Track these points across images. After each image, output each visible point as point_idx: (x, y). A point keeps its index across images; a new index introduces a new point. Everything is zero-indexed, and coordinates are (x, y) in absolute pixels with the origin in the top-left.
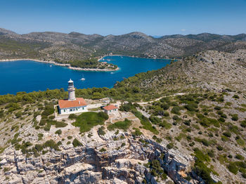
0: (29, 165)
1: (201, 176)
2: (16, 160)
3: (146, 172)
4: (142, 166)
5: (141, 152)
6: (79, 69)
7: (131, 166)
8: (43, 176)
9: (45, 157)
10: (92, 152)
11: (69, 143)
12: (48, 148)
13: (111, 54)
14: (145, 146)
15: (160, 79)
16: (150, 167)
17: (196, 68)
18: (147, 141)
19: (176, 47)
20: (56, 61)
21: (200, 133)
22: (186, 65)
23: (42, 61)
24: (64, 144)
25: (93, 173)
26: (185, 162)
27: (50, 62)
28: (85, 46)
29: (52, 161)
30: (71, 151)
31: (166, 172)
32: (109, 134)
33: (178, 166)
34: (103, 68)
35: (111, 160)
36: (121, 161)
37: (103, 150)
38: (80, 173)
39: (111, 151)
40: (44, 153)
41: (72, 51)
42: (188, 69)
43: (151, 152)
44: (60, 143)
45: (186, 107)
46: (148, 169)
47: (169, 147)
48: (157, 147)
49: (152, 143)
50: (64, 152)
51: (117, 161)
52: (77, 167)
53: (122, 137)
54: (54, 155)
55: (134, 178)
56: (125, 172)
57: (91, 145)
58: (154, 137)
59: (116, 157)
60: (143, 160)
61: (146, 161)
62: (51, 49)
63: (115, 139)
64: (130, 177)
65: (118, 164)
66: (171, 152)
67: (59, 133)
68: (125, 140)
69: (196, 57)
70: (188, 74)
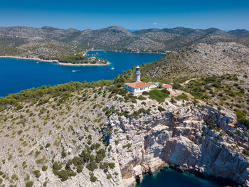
0: (132, 126)
2: (121, 122)
3: (203, 129)
4: (201, 124)
5: (200, 114)
6: (70, 64)
7: (193, 125)
9: (141, 119)
10: (170, 115)
11: (155, 109)
12: (142, 114)
13: (93, 49)
14: (202, 110)
15: (164, 69)
16: (207, 124)
17: (193, 58)
18: (203, 106)
19: (157, 41)
20: (41, 57)
21: (232, 101)
23: (25, 58)
24: (153, 109)
25: (168, 132)
26: (233, 117)
27: (34, 58)
29: (146, 123)
30: (158, 114)
31: (218, 126)
32: (179, 103)
33: (228, 120)
34: (94, 62)
35: (181, 121)
36: (187, 122)
37: (178, 113)
38: (159, 132)
39: (182, 114)
40: (141, 117)
42: (187, 60)
43: (206, 114)
44: (149, 110)
45: (213, 86)
46: (206, 126)
47: (219, 109)
48: (210, 109)
49: (207, 107)
50: (155, 115)
51: (184, 122)
52: (159, 128)
53: (187, 104)
54: (147, 118)
55: (195, 134)
56: (188, 130)
57: (171, 110)
58: (207, 104)
59: (184, 118)
60: (200, 120)
61: (203, 121)
63: (183, 105)
64: (191, 134)
65: (185, 124)
66: (222, 111)
67: (144, 103)
68: (189, 107)
69: (190, 49)
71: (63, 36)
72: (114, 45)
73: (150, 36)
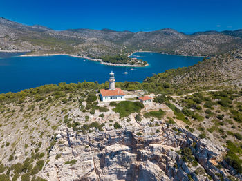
0: (79, 140)
1: (233, 166)
2: (68, 135)
3: (177, 158)
4: (174, 152)
5: (174, 139)
6: (110, 64)
7: (163, 151)
8: (89, 151)
9: (91, 135)
10: (130, 135)
11: (111, 125)
12: (94, 128)
13: (141, 51)
14: (178, 134)
15: (191, 76)
16: (182, 154)
18: (179, 130)
19: (210, 44)
20: (89, 56)
21: (233, 128)
22: (220, 63)
23: (77, 56)
24: (107, 126)
25: (129, 154)
26: (217, 152)
27: (84, 57)
28: (116, 42)
29: (96, 139)
30: (113, 132)
31: (197, 160)
32: (145, 121)
33: (209, 155)
34: (133, 64)
35: (146, 144)
36: (155, 146)
37: (139, 134)
38: (118, 153)
39: (147, 135)
40: (90, 132)
41: (103, 47)
43: (183, 140)
44: (103, 125)
45: (219, 103)
46: (180, 156)
47: (201, 137)
48: (189, 135)
49: (184, 131)
50: (107, 132)
51: (151, 145)
52: (116, 147)
53: (157, 124)
54: (98, 134)
55: (166, 163)
56: (157, 156)
57: (130, 129)
58: (187, 127)
59: (151, 142)
60: (175, 146)
61: (178, 148)
62: (85, 45)
63: (151, 125)
64: (162, 161)
65: (152, 149)
66: (203, 141)
67: (102, 116)
68: (160, 128)
69: (232, 54)
70: (222, 71)
71: (118, 37)
72: (163, 48)
73: (202, 39)
